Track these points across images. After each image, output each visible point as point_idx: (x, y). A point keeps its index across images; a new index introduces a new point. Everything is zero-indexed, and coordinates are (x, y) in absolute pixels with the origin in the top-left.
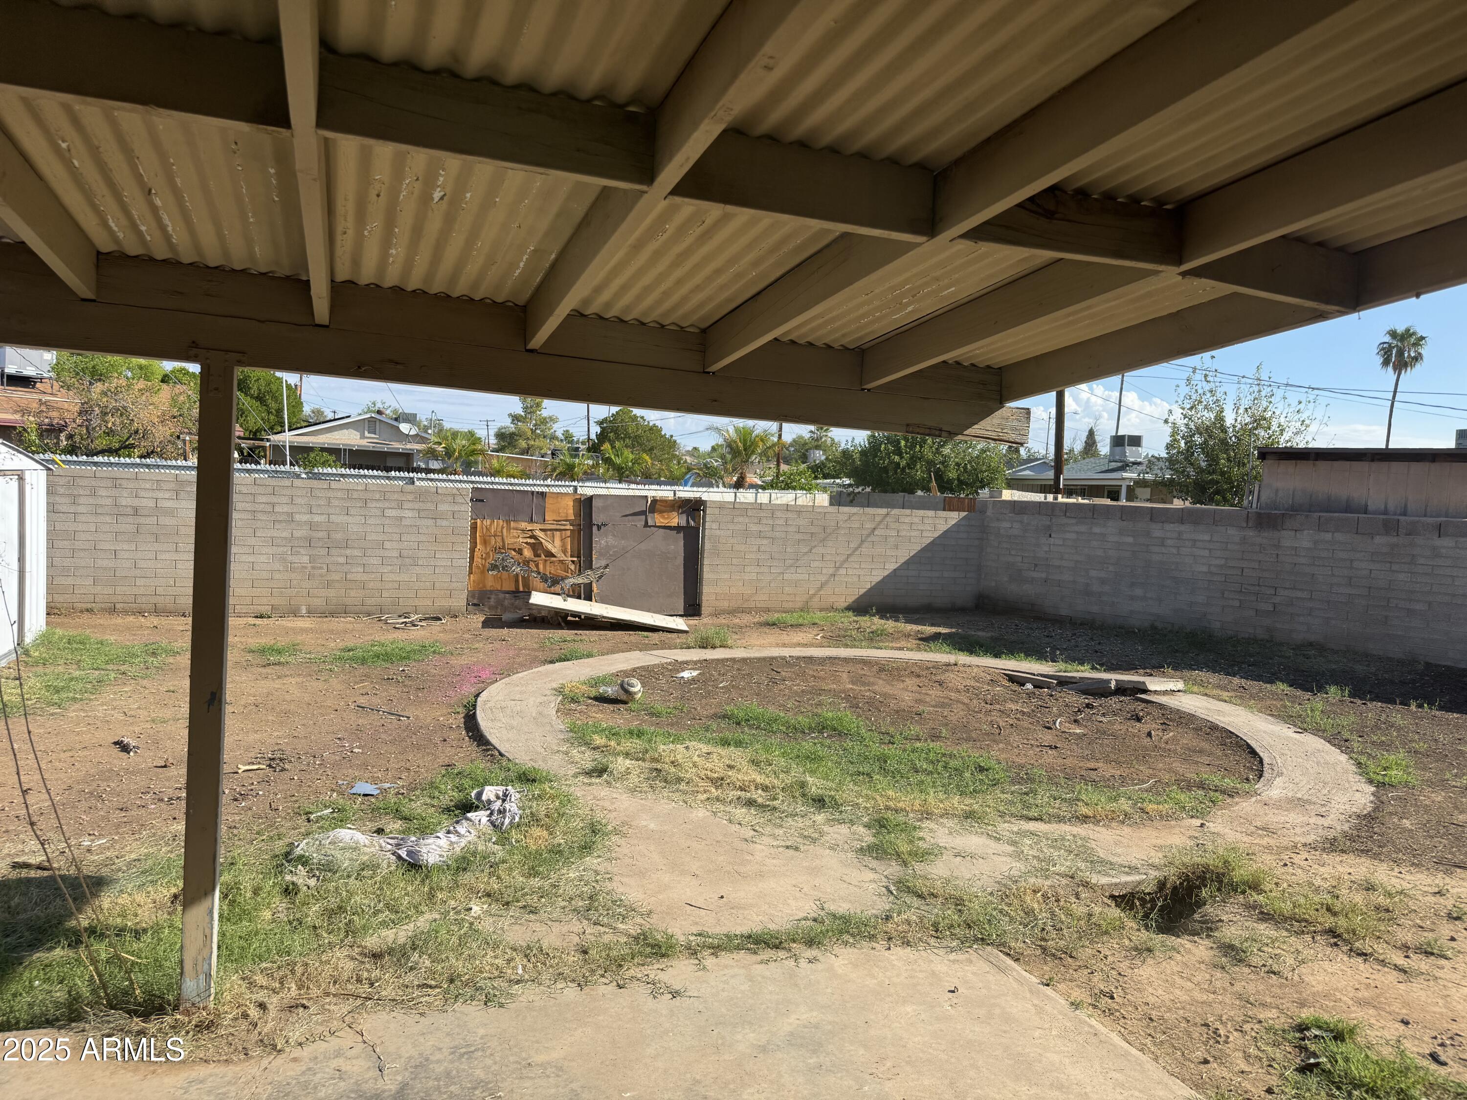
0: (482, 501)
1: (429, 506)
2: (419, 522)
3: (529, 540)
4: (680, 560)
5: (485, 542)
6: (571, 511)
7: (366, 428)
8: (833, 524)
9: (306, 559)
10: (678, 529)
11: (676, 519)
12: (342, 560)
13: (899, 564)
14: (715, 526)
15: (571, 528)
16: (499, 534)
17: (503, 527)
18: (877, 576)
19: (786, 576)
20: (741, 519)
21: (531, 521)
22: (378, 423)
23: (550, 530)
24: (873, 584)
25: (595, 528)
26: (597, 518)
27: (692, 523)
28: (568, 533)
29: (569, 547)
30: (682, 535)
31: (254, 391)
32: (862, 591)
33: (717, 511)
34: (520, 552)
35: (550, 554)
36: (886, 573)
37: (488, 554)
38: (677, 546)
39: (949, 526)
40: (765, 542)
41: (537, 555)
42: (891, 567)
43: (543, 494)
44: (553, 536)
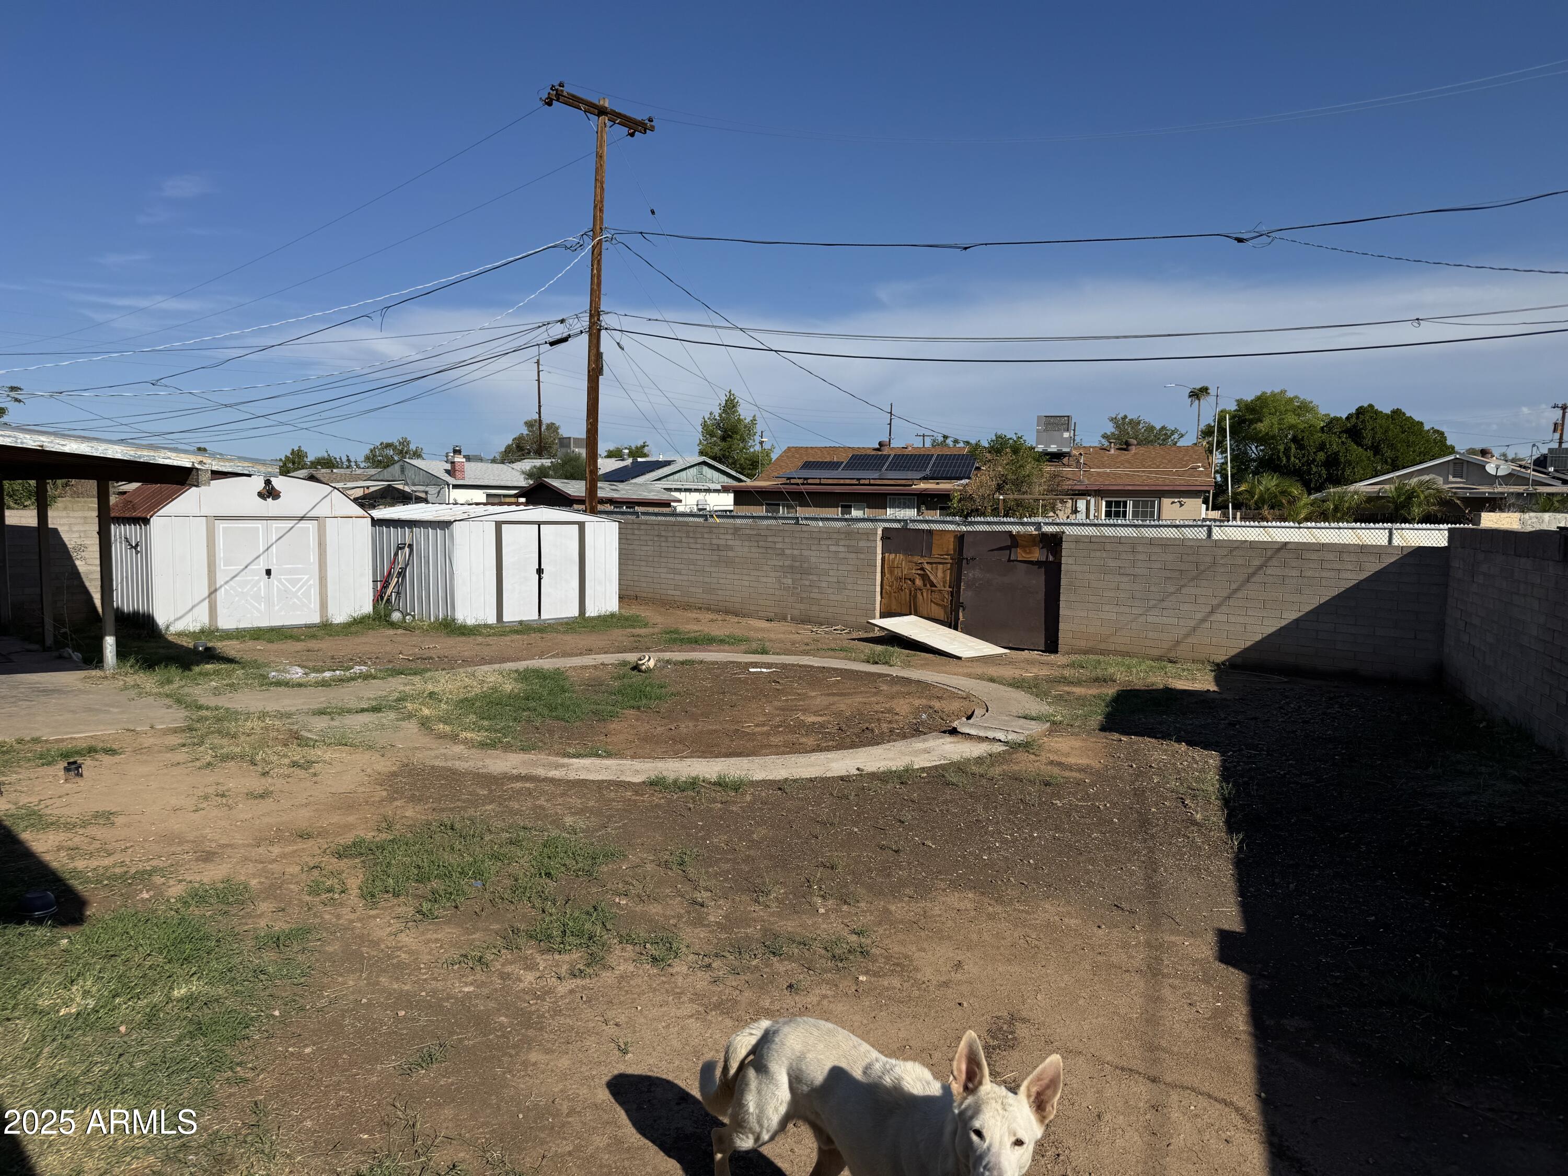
0: (889, 538)
1: (853, 543)
2: (848, 555)
3: (919, 572)
4: (1041, 596)
5: (891, 572)
6: (951, 547)
7: (1451, 470)
8: (1208, 559)
9: (790, 581)
10: (1038, 563)
11: (1037, 554)
12: (807, 583)
13: (1301, 614)
14: (1071, 561)
15: (951, 561)
16: (900, 566)
17: (902, 560)
18: (1271, 627)
19: (1150, 619)
20: (1098, 554)
21: (922, 556)
22: (1465, 466)
23: (936, 563)
24: (1264, 635)
25: (964, 561)
26: (968, 553)
27: (1051, 558)
28: (949, 566)
29: (948, 579)
30: (1043, 570)
31: (1368, 441)
32: (1249, 644)
33: (1073, 546)
34: (913, 581)
35: (933, 585)
36: (1283, 623)
37: (893, 582)
38: (1038, 581)
39: (1384, 565)
40: (1125, 579)
41: (925, 585)
42: (1292, 615)
43: (930, 532)
44: (937, 569)
